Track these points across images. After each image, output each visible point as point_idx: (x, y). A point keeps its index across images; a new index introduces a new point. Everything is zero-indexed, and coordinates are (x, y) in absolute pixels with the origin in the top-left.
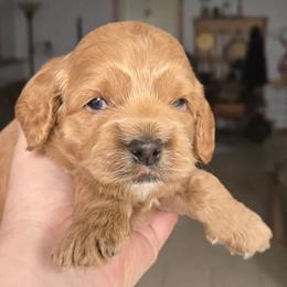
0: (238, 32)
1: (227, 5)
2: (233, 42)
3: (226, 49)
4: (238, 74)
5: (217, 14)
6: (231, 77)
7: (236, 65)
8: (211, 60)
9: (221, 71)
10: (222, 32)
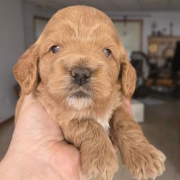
0: (170, 43)
1: (164, 30)
2: (168, 48)
3: (164, 52)
4: (170, 65)
5: (159, 35)
6: (166, 66)
7: (169, 60)
8: (156, 57)
9: (161, 63)
10: (162, 43)
